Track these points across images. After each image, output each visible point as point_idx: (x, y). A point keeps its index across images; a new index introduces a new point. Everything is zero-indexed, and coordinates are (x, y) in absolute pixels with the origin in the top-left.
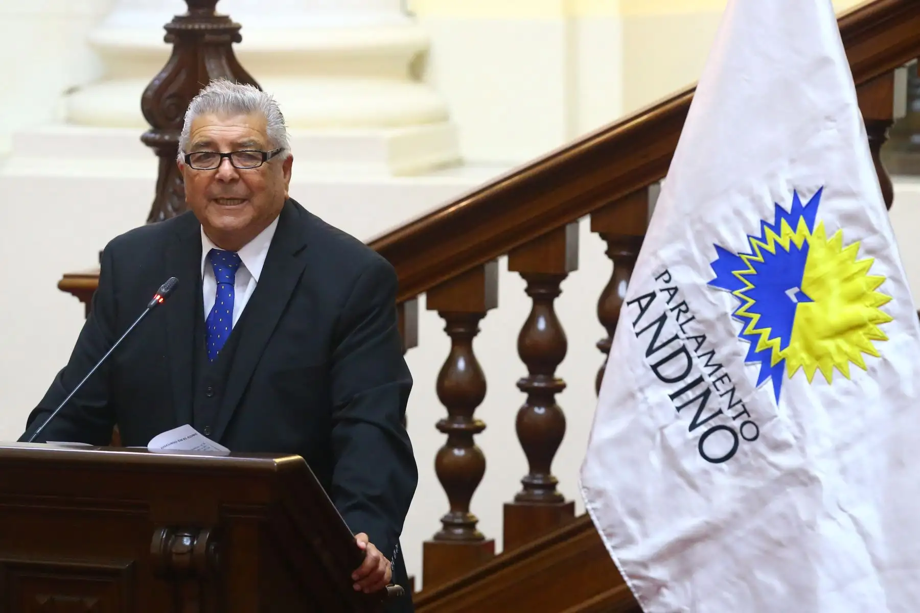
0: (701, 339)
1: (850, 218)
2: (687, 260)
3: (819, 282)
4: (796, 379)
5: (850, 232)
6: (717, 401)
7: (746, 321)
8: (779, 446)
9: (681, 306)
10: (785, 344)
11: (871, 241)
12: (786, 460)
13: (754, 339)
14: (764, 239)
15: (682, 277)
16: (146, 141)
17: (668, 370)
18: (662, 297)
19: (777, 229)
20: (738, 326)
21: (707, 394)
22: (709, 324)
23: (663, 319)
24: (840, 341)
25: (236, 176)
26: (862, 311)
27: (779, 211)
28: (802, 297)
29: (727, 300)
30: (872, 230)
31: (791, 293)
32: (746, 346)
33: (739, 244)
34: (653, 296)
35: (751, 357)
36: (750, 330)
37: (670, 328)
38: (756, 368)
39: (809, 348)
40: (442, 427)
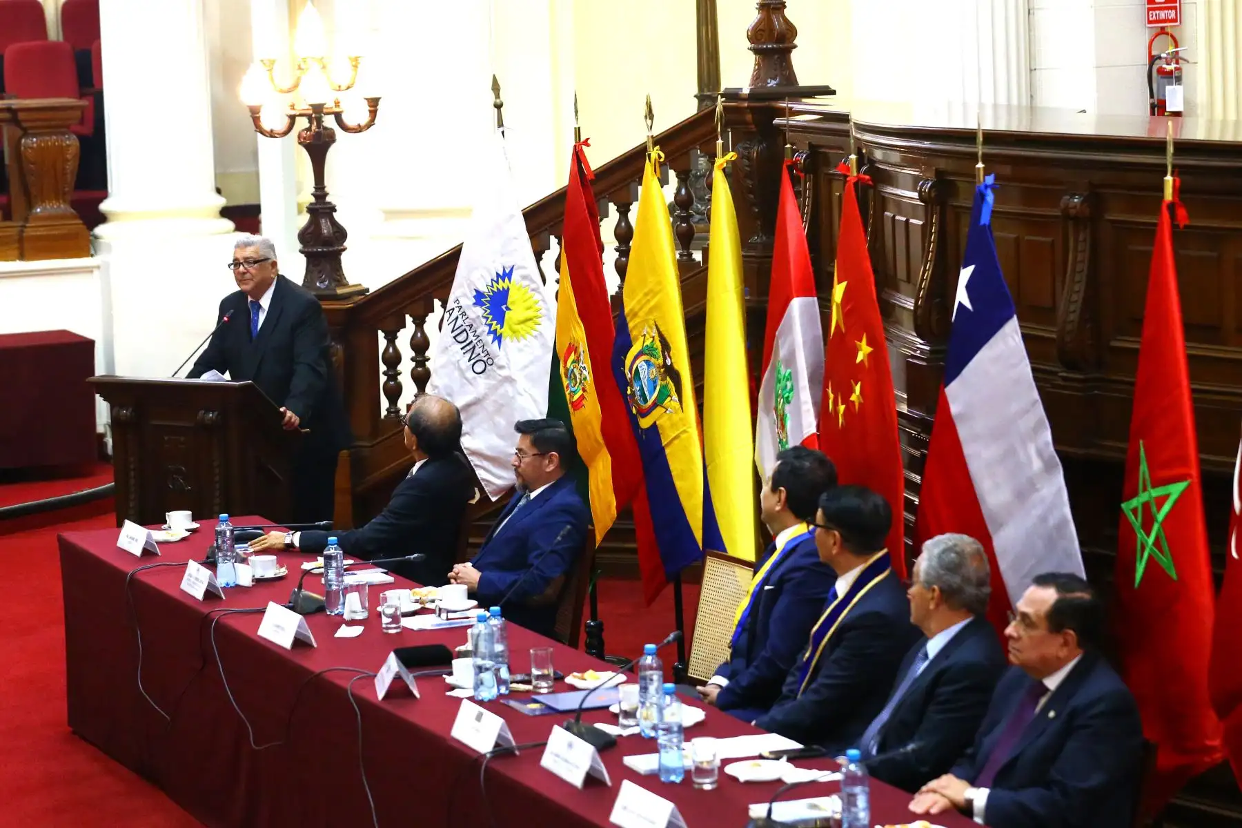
0: (471, 326)
1: (524, 277)
2: (465, 295)
3: (513, 303)
4: (506, 341)
5: (527, 283)
6: (478, 350)
7: (487, 318)
8: (501, 367)
9: (464, 314)
10: (502, 327)
11: (533, 286)
12: (504, 373)
13: (490, 325)
14: (492, 286)
15: (463, 302)
16: (301, 252)
17: (460, 338)
18: (456, 310)
19: (497, 282)
20: (484, 321)
21: (474, 347)
22: (473, 320)
23: (457, 318)
24: (522, 326)
25: (246, 271)
26: (530, 314)
27: (498, 275)
28: (508, 309)
29: (479, 311)
30: (534, 282)
31: (504, 307)
32: (487, 329)
33: (483, 289)
34: (453, 309)
35: (490, 332)
36: (489, 322)
37: (460, 322)
38: (491, 336)
39: (511, 329)
40: (413, 359)
